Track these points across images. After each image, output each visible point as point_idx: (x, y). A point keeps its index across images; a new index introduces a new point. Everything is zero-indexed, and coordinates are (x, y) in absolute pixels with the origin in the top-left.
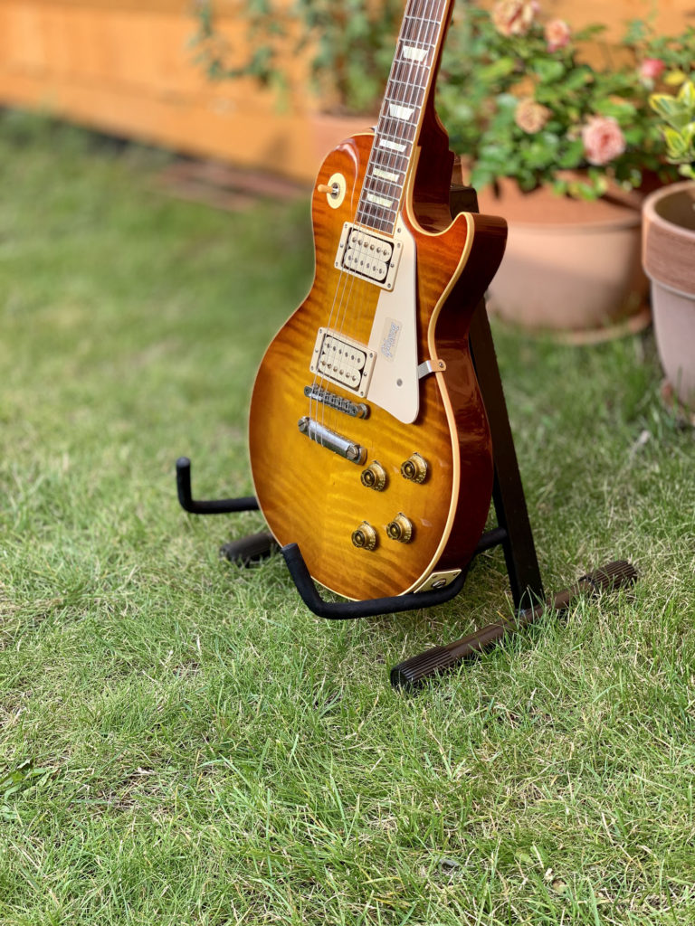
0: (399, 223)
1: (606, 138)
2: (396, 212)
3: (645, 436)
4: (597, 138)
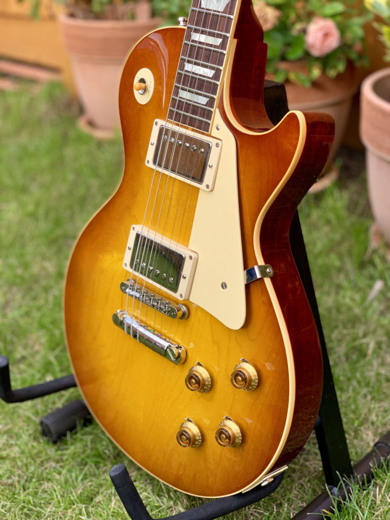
1: (326, 35)
3: (378, 285)
4: (320, 35)
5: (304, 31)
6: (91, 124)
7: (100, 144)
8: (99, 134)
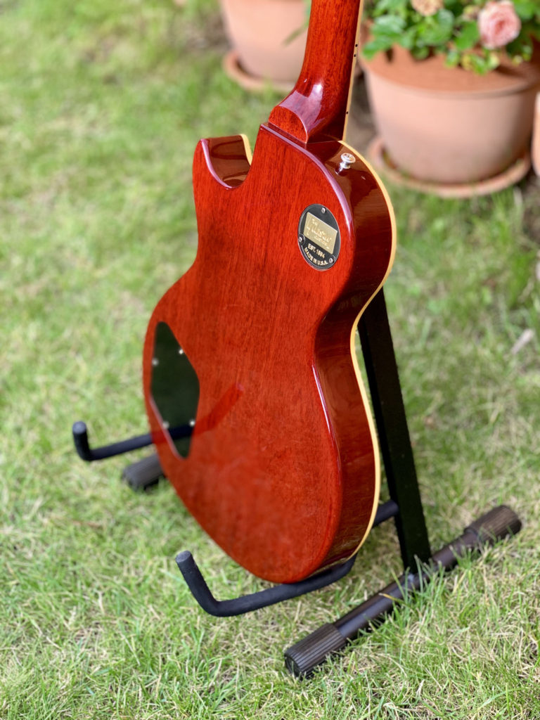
1: (501, 25)
3: (528, 335)
4: (492, 24)
5: (475, 17)
6: (239, 66)
7: (247, 97)
8: (246, 83)
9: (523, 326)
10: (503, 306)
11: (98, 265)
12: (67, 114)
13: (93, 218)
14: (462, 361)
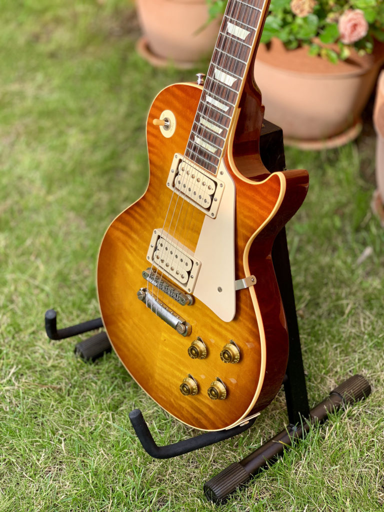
0: (222, 167)
1: (355, 26)
2: (219, 158)
3: (368, 251)
4: (349, 26)
5: (337, 21)
6: (148, 48)
7: (155, 72)
8: (154, 62)
9: (364, 244)
10: (348, 229)
11: (49, 192)
12: (21, 79)
13: (45, 157)
14: (322, 269)
